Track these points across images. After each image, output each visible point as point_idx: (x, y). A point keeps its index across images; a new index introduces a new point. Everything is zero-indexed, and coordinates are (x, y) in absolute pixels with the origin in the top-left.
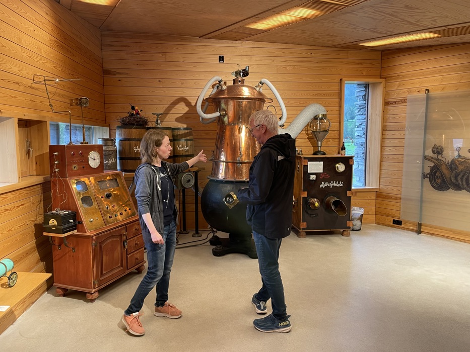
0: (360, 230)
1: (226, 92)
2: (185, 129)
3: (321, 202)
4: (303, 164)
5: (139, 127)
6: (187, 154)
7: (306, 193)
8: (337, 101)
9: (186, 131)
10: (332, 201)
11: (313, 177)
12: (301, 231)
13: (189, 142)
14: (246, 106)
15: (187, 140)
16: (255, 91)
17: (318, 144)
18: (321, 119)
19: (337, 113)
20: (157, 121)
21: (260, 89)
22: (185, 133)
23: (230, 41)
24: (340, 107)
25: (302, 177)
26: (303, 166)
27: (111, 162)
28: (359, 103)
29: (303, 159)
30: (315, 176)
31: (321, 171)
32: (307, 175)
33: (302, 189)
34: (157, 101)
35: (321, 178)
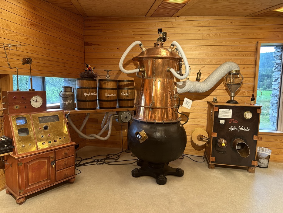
0: (267, 168)
3: (228, 142)
4: (214, 110)
5: (89, 79)
6: (128, 98)
7: (216, 134)
8: (253, 60)
9: (128, 83)
10: (238, 143)
11: (222, 122)
12: (210, 163)
13: (130, 91)
14: (161, 63)
15: (128, 89)
16: (168, 51)
18: (235, 74)
19: (253, 69)
20: (107, 75)
21: (171, 50)
23: (166, 18)
24: (256, 65)
25: (213, 121)
26: (214, 112)
27: (68, 102)
28: (276, 61)
29: (214, 106)
30: (224, 121)
31: (230, 117)
32: (217, 119)
33: (213, 130)
34: (116, 62)
35: (230, 122)
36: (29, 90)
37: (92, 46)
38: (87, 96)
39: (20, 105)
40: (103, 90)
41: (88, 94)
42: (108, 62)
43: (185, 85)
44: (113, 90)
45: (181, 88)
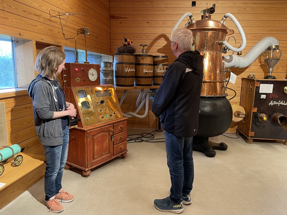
1: (195, 25)
2: (163, 57)
3: (269, 117)
5: (129, 54)
7: (256, 109)
9: (163, 58)
10: (279, 117)
11: (263, 97)
12: (249, 138)
13: (165, 67)
14: (211, 36)
15: (164, 65)
16: (219, 24)
17: (269, 70)
18: (274, 49)
20: (143, 50)
21: (223, 22)
22: (162, 60)
25: (254, 96)
26: (255, 87)
27: (109, 78)
29: (256, 82)
30: (265, 96)
31: (271, 92)
32: (258, 94)
33: (253, 105)
34: (145, 37)
35: (270, 97)
36: (85, 62)
37: (119, 19)
38: (127, 71)
39: (80, 78)
40: (141, 66)
41: (129, 69)
42: (137, 37)
43: (232, 59)
44: (150, 66)
45: (228, 62)
